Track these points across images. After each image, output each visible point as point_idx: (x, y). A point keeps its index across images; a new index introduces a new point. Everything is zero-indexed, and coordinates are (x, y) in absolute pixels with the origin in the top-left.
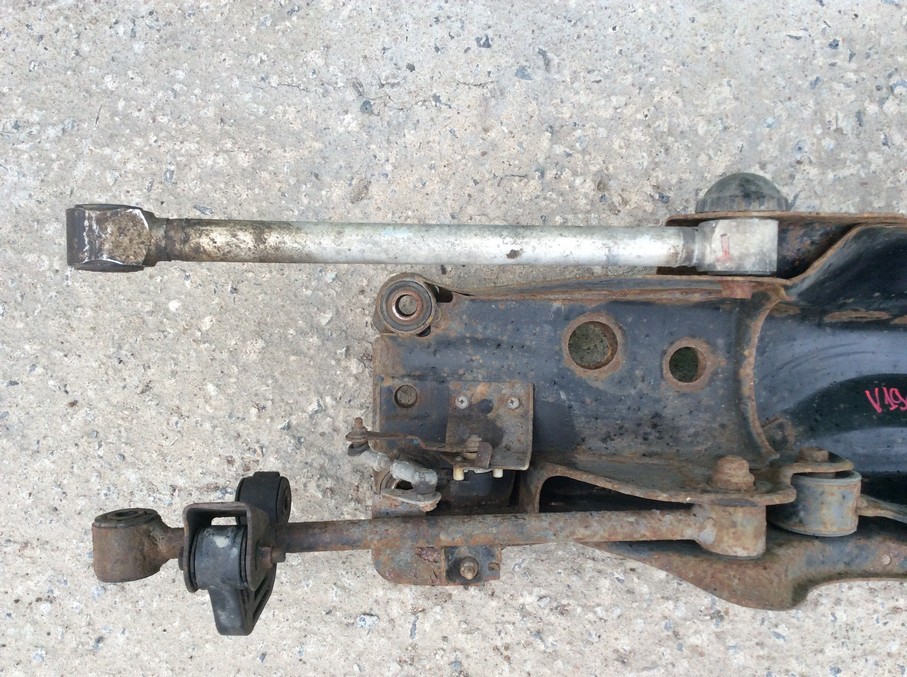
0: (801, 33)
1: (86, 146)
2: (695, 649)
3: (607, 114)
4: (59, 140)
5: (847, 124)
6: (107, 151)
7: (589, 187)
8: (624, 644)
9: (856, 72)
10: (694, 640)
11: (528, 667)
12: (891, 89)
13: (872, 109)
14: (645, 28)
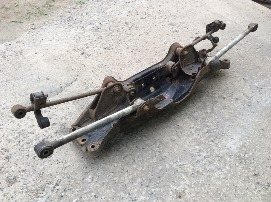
0: (228, 132)
3: (235, 104)
5: (208, 124)
7: (225, 96)
9: (215, 132)
13: (207, 128)
14: (246, 117)
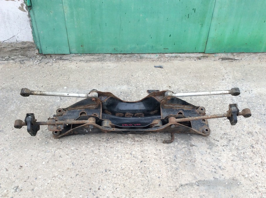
1: (23, 104)
2: (95, 153)
4: (19, 103)
6: (26, 104)
8: (85, 153)
10: (96, 152)
11: (71, 156)
12: (128, 96)
